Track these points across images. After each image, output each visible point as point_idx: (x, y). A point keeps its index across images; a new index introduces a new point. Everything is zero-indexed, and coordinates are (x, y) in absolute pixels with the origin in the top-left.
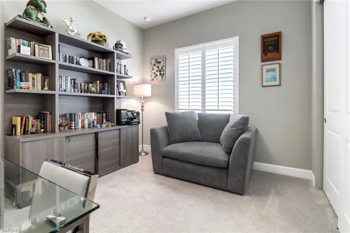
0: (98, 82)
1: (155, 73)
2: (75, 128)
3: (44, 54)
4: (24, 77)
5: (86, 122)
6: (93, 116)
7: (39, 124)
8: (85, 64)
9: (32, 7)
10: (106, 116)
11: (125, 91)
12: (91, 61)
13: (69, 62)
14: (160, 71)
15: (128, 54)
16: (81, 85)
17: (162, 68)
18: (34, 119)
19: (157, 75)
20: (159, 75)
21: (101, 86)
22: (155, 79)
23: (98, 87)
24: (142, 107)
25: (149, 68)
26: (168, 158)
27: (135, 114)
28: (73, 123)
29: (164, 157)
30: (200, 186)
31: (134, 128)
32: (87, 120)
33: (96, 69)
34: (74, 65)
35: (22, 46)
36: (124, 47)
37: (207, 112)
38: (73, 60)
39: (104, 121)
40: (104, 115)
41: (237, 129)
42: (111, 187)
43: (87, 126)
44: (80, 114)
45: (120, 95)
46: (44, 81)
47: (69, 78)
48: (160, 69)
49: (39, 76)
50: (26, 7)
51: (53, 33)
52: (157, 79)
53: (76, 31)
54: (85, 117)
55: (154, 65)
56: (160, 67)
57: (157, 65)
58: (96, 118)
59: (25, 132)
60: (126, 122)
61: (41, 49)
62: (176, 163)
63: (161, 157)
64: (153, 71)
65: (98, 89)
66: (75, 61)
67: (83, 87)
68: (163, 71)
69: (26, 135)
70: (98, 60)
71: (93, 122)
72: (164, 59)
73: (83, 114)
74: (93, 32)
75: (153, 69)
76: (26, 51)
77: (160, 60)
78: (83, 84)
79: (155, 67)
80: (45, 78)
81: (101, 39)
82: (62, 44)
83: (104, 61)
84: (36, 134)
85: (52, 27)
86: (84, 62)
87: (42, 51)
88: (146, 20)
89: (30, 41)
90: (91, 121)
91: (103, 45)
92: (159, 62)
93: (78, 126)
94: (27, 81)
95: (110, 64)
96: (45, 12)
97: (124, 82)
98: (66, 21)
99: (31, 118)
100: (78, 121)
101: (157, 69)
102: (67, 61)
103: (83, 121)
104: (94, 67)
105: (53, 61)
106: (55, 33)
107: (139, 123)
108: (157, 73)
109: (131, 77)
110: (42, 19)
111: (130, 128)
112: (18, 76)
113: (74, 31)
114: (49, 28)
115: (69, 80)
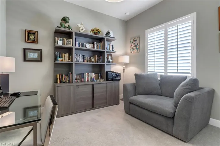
0: (96, 56)
1: (133, 48)
2: (84, 81)
3: (68, 43)
4: (60, 56)
5: (90, 78)
6: (93, 75)
7: (67, 78)
8: (89, 46)
9: (63, 21)
10: (101, 75)
11: (112, 60)
12: (93, 44)
13: (81, 47)
14: (136, 46)
15: (113, 38)
16: (87, 58)
17: (137, 44)
18: (65, 75)
19: (134, 49)
20: (135, 49)
21: (98, 58)
22: (133, 52)
23: (96, 59)
24: (124, 70)
25: (129, 45)
26: (133, 104)
27: (118, 74)
28: (83, 78)
29: (131, 103)
30: (152, 127)
31: (116, 83)
32: (90, 77)
33: (95, 49)
34: (84, 48)
35: (59, 41)
36: (111, 34)
37: (169, 74)
38: (83, 45)
39: (100, 78)
40: (100, 74)
41: (185, 89)
42: (98, 116)
43: (90, 81)
44: (86, 73)
45: (109, 63)
46: (70, 57)
47: (81, 54)
48: (136, 45)
49: (67, 55)
50: (61, 21)
51: (72, 33)
52: (134, 52)
53: (84, 30)
54: (89, 76)
55: (133, 43)
56: (136, 43)
57: (134, 42)
58: (95, 76)
59: (61, 82)
60: (111, 79)
61: (68, 41)
62: (137, 108)
63: (129, 103)
64: (132, 47)
65: (96, 60)
66: (84, 45)
67: (88, 59)
68: (138, 46)
69: (61, 83)
70: (96, 43)
71: (93, 78)
72: (138, 38)
73: (88, 74)
74: (93, 28)
75: (132, 46)
76: (60, 43)
77: (136, 39)
78: (88, 58)
79: (133, 44)
80: (70, 55)
81: (97, 32)
82: (77, 37)
83: (100, 43)
84: (66, 83)
85: (72, 30)
86: (88, 46)
87: (68, 42)
88: (126, 14)
89: (63, 38)
90: (92, 77)
91: (98, 35)
92: (135, 41)
93: (85, 80)
94: (62, 57)
95: (103, 45)
96: (68, 23)
97: (111, 55)
98: (79, 25)
99: (64, 75)
100: (85, 78)
101: (134, 45)
102: (81, 46)
103: (88, 78)
104: (94, 48)
105: (72, 47)
106: (73, 32)
107: (119, 80)
108: (134, 48)
109: (116, 52)
110: (67, 26)
111: (113, 83)
112: (58, 55)
113: (83, 30)
114: (70, 30)
115: (81, 56)
